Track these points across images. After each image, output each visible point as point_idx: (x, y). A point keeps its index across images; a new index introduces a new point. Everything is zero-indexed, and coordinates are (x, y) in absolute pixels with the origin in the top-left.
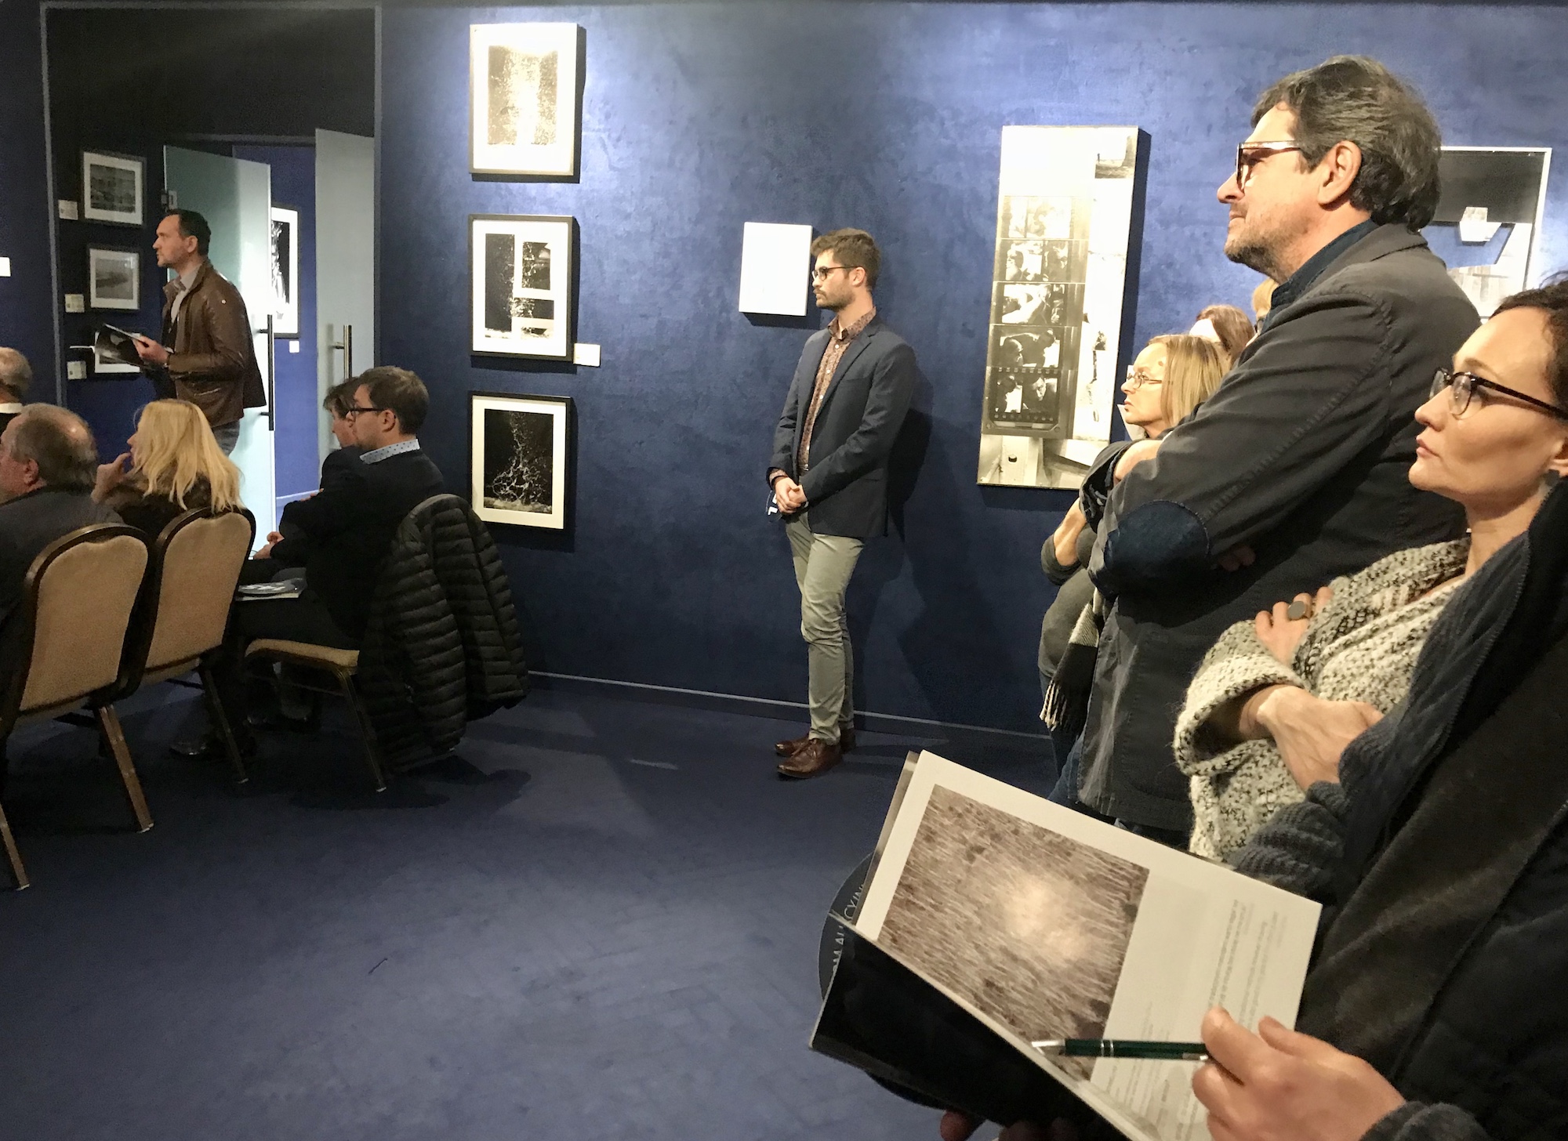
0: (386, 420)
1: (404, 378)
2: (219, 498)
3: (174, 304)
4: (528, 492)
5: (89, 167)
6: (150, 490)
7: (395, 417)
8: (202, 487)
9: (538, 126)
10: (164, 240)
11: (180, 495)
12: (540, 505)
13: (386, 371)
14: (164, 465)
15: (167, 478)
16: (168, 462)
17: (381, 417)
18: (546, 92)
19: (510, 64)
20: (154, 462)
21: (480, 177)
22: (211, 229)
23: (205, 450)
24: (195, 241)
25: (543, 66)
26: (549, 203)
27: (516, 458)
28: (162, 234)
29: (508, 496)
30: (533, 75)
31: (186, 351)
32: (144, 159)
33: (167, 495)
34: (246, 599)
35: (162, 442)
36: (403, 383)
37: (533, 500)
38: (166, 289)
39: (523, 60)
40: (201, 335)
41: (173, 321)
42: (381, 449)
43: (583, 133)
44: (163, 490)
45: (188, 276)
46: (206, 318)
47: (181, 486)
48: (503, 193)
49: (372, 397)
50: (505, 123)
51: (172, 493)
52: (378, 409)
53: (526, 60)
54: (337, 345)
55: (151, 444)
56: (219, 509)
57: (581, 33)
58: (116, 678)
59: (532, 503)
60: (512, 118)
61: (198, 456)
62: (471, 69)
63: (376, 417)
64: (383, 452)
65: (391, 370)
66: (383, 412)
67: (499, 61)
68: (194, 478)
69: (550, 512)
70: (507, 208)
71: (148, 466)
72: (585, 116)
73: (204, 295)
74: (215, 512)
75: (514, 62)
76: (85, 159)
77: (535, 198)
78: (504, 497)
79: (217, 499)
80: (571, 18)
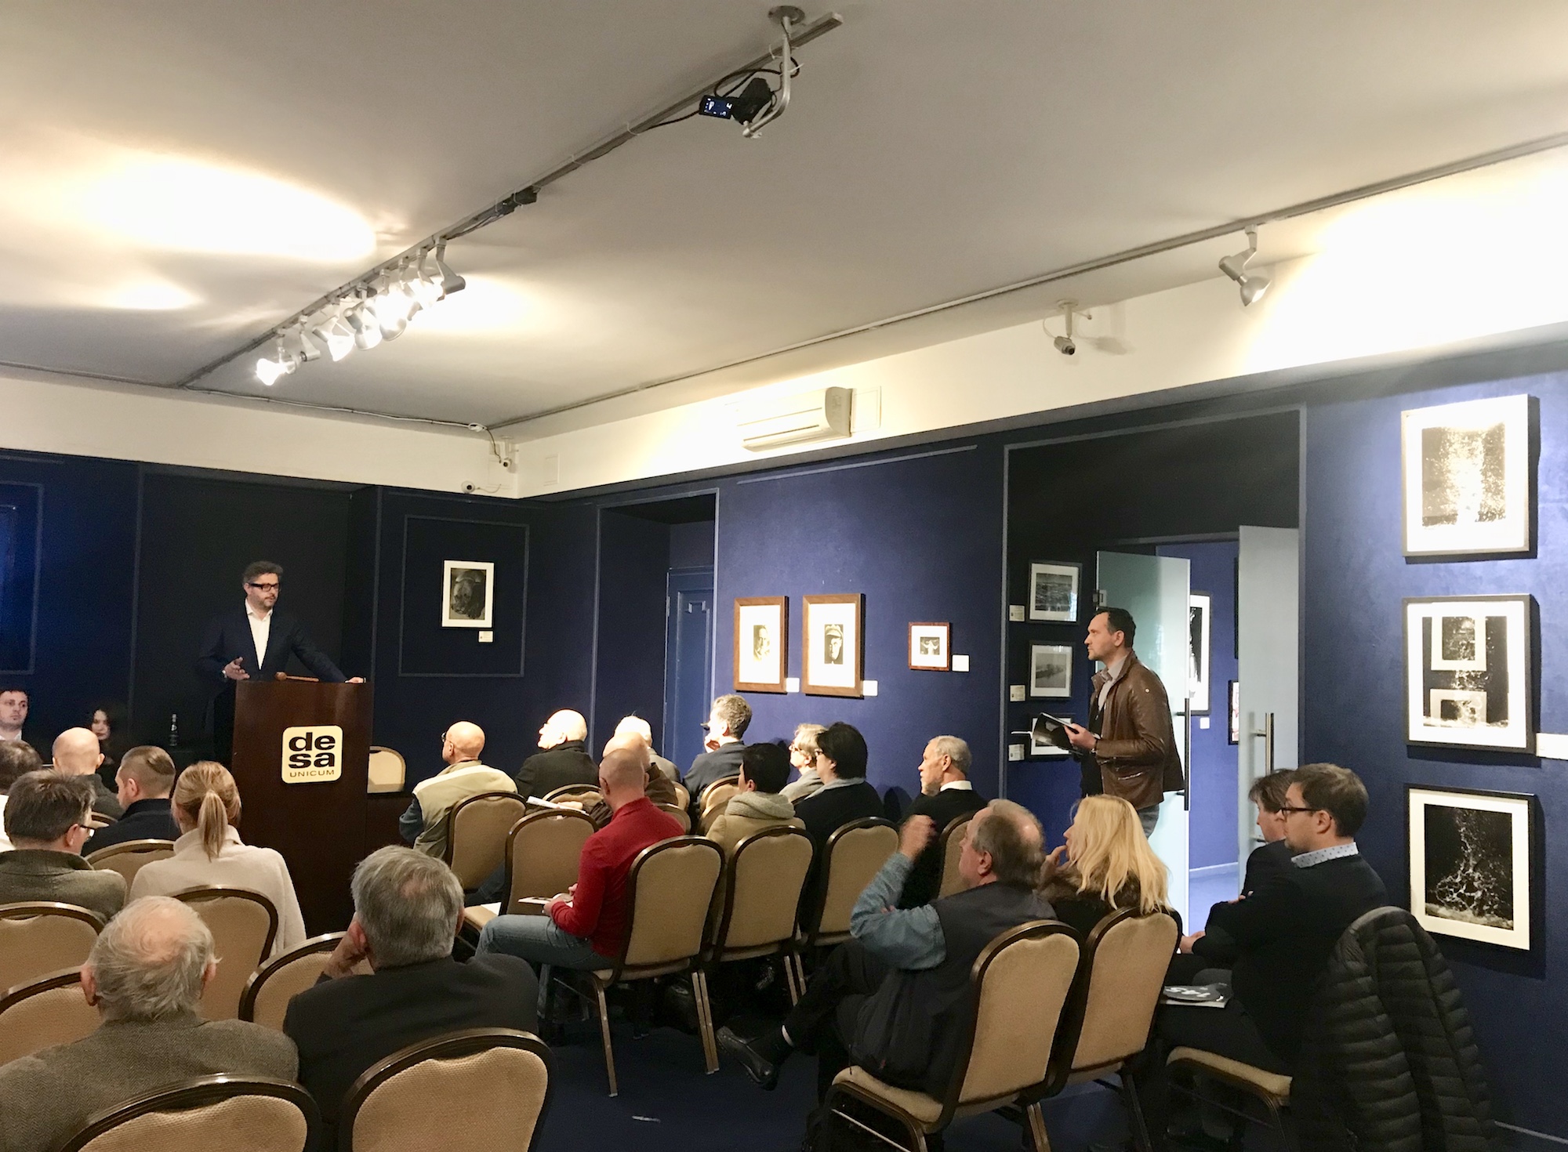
0: (1320, 822)
1: (1340, 777)
2: (1148, 898)
3: (1101, 693)
4: (1482, 901)
5: (1035, 575)
6: (1083, 887)
7: (1331, 818)
8: (1132, 887)
9: (1483, 503)
10: (1094, 636)
11: (1111, 894)
12: (1496, 918)
13: (1320, 769)
14: (1096, 863)
15: (1099, 875)
16: (1100, 859)
17: (1315, 818)
18: (1492, 467)
19: (1448, 444)
20: (1088, 858)
21: (1412, 560)
22: (1135, 623)
23: (1136, 849)
24: (1122, 635)
25: (1486, 442)
26: (1499, 582)
27: (1464, 861)
28: (1093, 631)
29: (1456, 904)
30: (1475, 453)
31: (1111, 738)
32: (1081, 565)
33: (1100, 892)
34: (1170, 1002)
35: (1096, 837)
36: (1339, 782)
37: (1489, 911)
38: (1094, 679)
39: (1464, 439)
40: (1125, 723)
41: (1100, 709)
42: (1315, 852)
43: (1540, 506)
44: (1096, 886)
45: (1115, 668)
46: (1130, 705)
47: (1112, 884)
48: (1442, 574)
49: (1305, 796)
50: (1443, 503)
51: (1103, 892)
52: (1311, 809)
53: (1467, 438)
54: (1259, 732)
55: (1086, 840)
56: (1148, 910)
57: (1534, 405)
58: (1044, 1077)
59: (1488, 915)
60: (1451, 498)
61: (1130, 856)
62: (1403, 453)
63: (1309, 818)
64: (1317, 856)
65: (1325, 768)
66: (1318, 813)
67: (1434, 443)
68: (1125, 877)
69: (1512, 928)
70: (1447, 589)
71: (1083, 861)
72: (1542, 488)
73: (1130, 685)
74: (1144, 913)
75: (1453, 441)
76: (1033, 569)
77: (1481, 578)
78: (1450, 905)
79: (1146, 900)
80: (1519, 390)
